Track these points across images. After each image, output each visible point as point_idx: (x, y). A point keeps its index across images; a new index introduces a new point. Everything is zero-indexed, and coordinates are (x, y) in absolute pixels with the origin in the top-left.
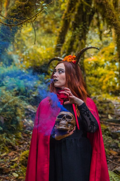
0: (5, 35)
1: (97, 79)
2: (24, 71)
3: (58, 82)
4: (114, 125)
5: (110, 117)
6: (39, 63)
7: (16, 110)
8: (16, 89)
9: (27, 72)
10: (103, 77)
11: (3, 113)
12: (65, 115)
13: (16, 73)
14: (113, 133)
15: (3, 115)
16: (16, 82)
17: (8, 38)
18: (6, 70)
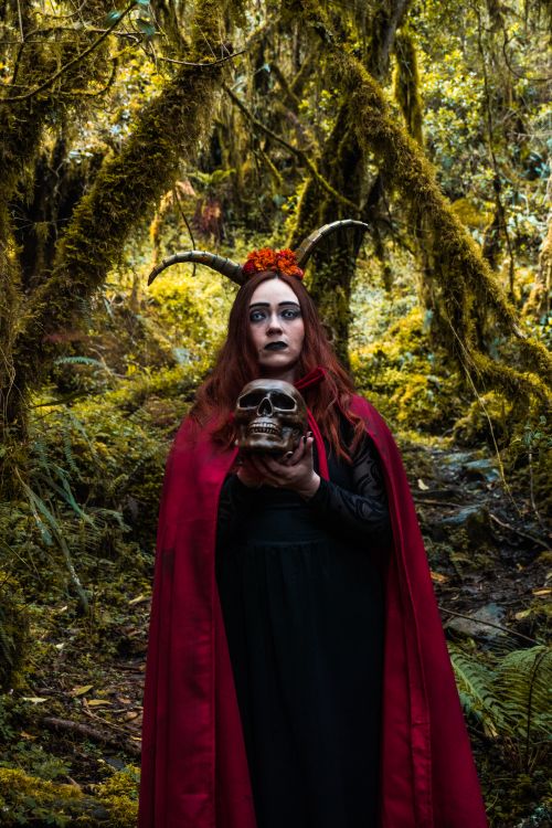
0: (93, 242)
1: (385, 397)
2: (195, 381)
3: (287, 350)
4: (435, 506)
5: (422, 486)
10: (398, 390)
11: (133, 487)
12: (269, 395)
13: (175, 386)
14: (432, 526)
15: (137, 492)
16: (174, 408)
17: (102, 250)
18: (150, 380)
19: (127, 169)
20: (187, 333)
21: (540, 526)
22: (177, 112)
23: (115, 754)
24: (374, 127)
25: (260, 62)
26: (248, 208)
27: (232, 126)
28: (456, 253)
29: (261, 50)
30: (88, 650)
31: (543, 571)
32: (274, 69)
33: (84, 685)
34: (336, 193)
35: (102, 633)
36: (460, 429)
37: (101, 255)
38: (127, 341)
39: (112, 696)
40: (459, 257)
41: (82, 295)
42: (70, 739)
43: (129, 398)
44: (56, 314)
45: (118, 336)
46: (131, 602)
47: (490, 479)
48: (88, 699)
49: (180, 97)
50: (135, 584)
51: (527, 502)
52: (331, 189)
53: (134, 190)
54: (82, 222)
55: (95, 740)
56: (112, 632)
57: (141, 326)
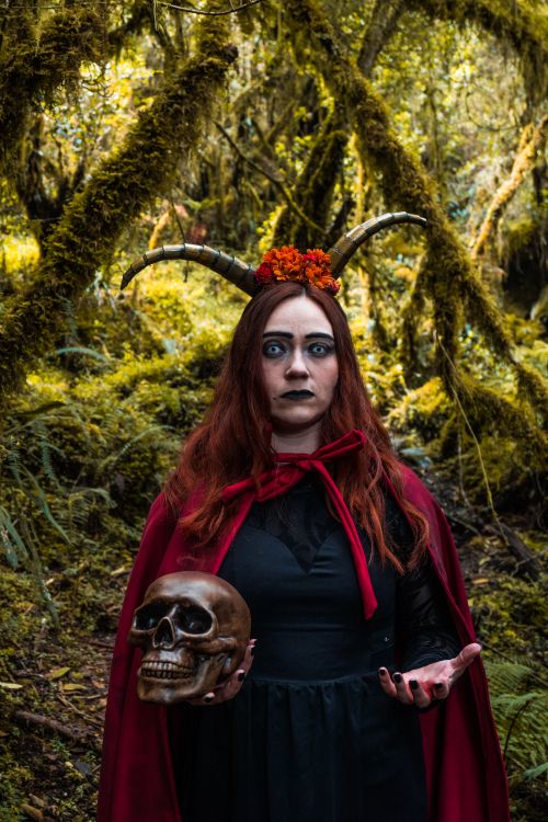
0: (82, 241)
2: (180, 370)
6: (214, 352)
7: (154, 459)
8: (161, 407)
9: (188, 372)
11: (122, 465)
13: (163, 373)
15: (124, 469)
16: (161, 392)
17: (91, 250)
18: (143, 366)
19: (122, 167)
20: (175, 327)
21: (470, 513)
22: (178, 112)
23: (84, 754)
24: (378, 141)
25: (243, 118)
26: (227, 230)
27: (219, 165)
28: (457, 273)
29: (244, 109)
30: (69, 625)
31: (476, 556)
32: (254, 124)
33: (62, 667)
34: (307, 219)
35: (83, 608)
36: (394, 419)
37: (89, 255)
38: (127, 331)
39: (87, 679)
40: (460, 278)
41: (67, 295)
42: (40, 735)
43: (123, 381)
44: (39, 315)
45: (119, 327)
46: (113, 573)
47: (424, 465)
48: (64, 683)
49: (181, 97)
50: (118, 556)
51: (457, 489)
52: (303, 215)
53: (128, 189)
54: (73, 220)
55: (65, 738)
56: (94, 608)
57: (138, 320)
